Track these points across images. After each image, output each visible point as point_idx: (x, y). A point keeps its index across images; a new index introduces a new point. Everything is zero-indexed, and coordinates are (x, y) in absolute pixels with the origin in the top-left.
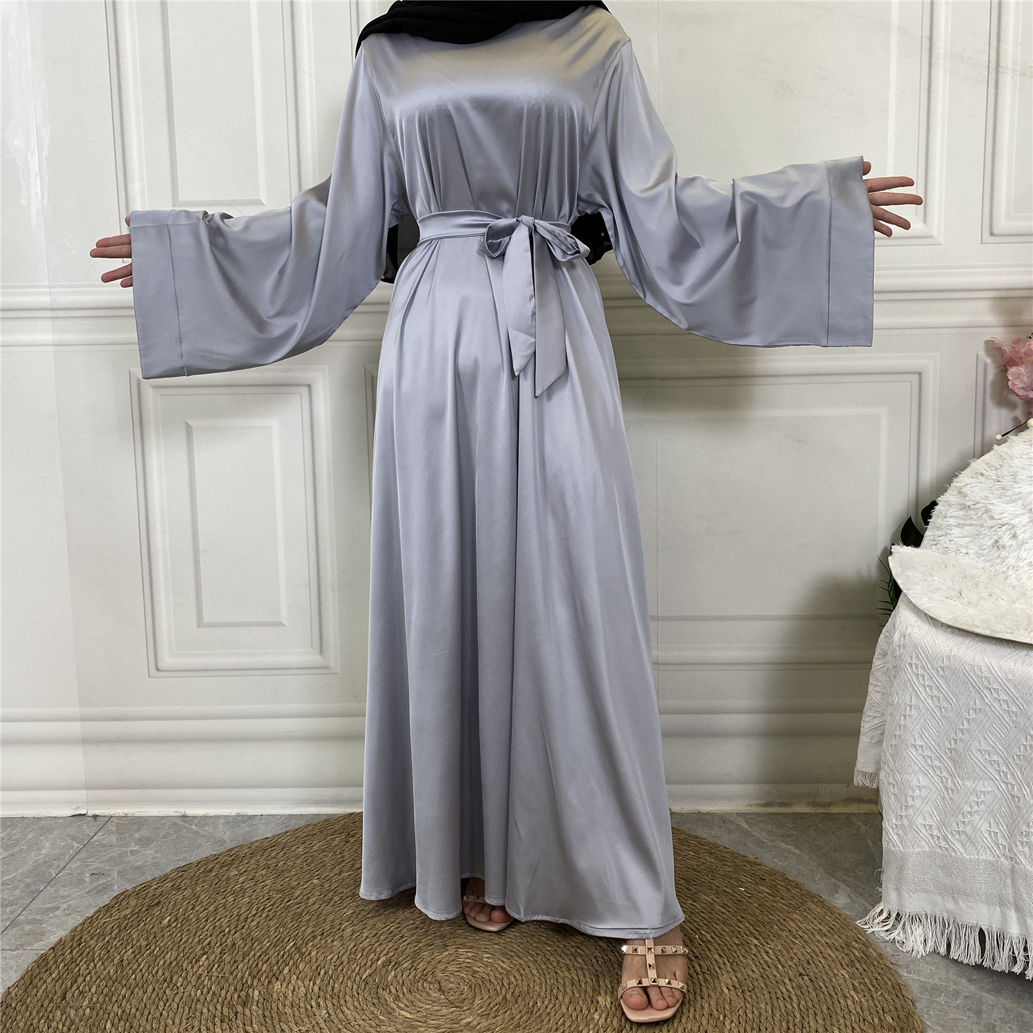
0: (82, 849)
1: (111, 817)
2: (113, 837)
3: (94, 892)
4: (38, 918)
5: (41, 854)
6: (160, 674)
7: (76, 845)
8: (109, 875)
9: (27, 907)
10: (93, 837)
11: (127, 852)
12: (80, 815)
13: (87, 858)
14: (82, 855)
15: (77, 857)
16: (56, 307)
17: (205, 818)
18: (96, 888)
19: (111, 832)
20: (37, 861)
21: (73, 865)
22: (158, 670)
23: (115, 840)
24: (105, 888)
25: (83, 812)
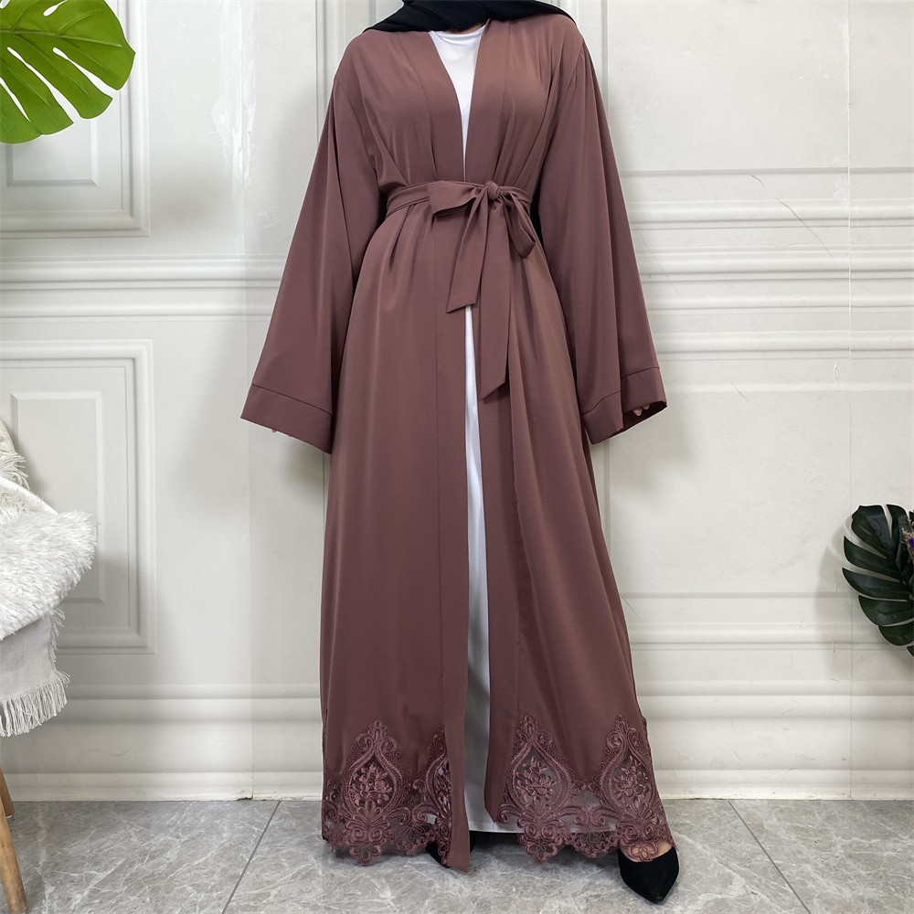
0: (263, 834)
1: (280, 802)
2: (291, 821)
3: (299, 877)
4: (252, 904)
7: (256, 829)
8: (307, 860)
9: (234, 892)
10: (270, 821)
12: (246, 798)
13: (273, 842)
14: (267, 840)
15: (263, 842)
16: (251, 277)
18: (299, 873)
19: (285, 817)
20: (222, 844)
21: (264, 849)
23: (294, 824)
24: (309, 874)
25: (249, 796)
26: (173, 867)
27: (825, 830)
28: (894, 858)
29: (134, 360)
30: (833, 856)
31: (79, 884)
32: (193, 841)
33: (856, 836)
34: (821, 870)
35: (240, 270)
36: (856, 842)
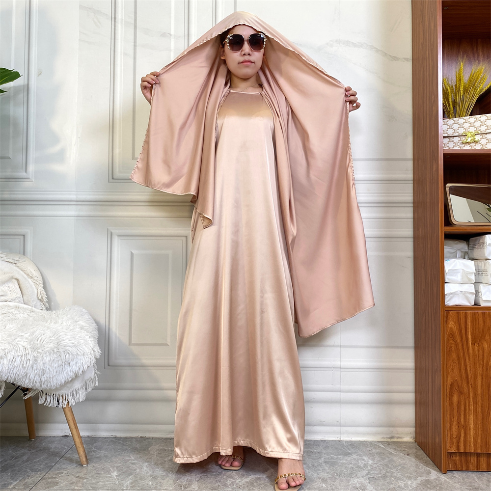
0: (69, 449)
4: (54, 476)
6: (109, 367)
7: (66, 448)
9: (47, 472)
14: (70, 452)
16: (78, 200)
17: (126, 438)
22: (109, 365)
25: (67, 435)
26: (24, 462)
28: (344, 463)
29: (24, 236)
35: (73, 197)
36: (332, 457)
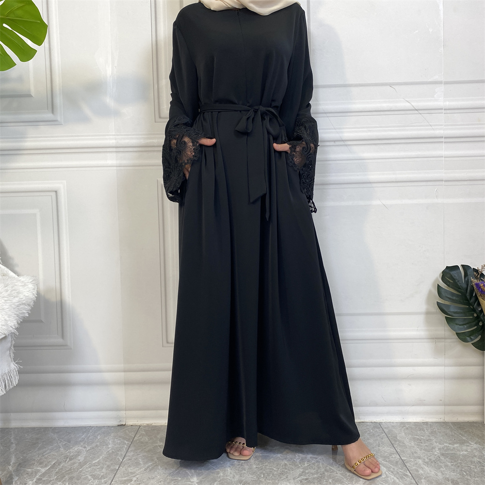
0: (131, 444)
1: (140, 426)
3: (148, 470)
5: (109, 448)
6: (168, 345)
7: (127, 442)
8: (153, 460)
9: (113, 479)
10: (134, 438)
11: (156, 446)
12: (122, 425)
13: (135, 450)
14: (132, 448)
15: (130, 449)
16: (118, 146)
18: (148, 467)
19: (143, 435)
20: (108, 451)
21: (130, 454)
23: (147, 439)
24: (153, 468)
25: (124, 423)
26: (81, 465)
27: (430, 439)
28: (466, 455)
29: (56, 192)
30: (433, 454)
31: (31, 475)
32: (93, 450)
33: (446, 443)
34: (427, 463)
35: (112, 142)
36: (446, 446)
